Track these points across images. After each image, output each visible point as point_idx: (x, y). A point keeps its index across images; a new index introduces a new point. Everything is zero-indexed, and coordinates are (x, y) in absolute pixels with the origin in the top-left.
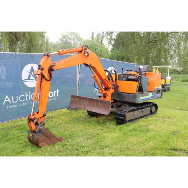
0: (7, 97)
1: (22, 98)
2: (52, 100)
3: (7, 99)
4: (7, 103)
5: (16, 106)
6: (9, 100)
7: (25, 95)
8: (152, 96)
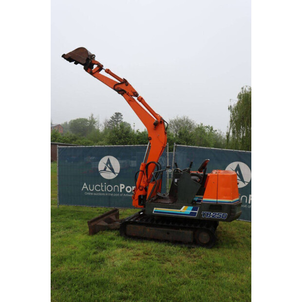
0: (85, 184)
1: (98, 188)
2: (129, 195)
3: (85, 186)
4: (85, 189)
5: (92, 194)
6: (86, 187)
7: (101, 185)
8: (191, 212)
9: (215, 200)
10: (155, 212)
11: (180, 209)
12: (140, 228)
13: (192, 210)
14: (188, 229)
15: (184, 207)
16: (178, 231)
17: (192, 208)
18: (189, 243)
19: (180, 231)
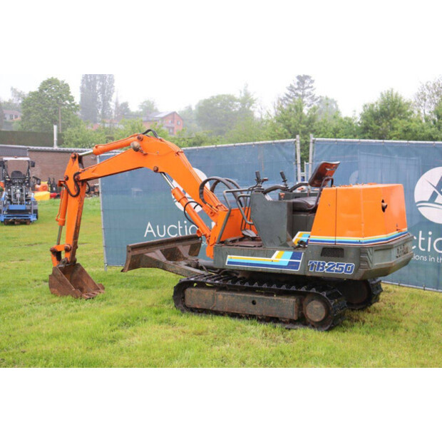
0: (149, 224)
3: (150, 229)
4: (150, 235)
6: (152, 231)
7: (178, 226)
8: (290, 262)
9: (332, 238)
10: (229, 263)
11: (270, 256)
12: (207, 294)
13: (291, 258)
14: (287, 293)
15: (277, 252)
16: (273, 298)
17: (290, 253)
18: (292, 322)
19: (275, 297)
